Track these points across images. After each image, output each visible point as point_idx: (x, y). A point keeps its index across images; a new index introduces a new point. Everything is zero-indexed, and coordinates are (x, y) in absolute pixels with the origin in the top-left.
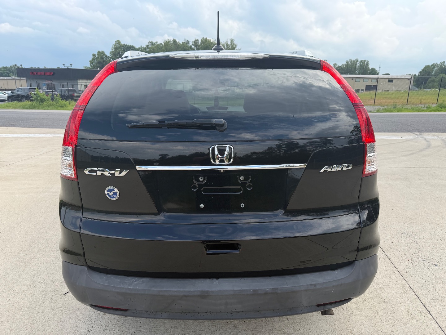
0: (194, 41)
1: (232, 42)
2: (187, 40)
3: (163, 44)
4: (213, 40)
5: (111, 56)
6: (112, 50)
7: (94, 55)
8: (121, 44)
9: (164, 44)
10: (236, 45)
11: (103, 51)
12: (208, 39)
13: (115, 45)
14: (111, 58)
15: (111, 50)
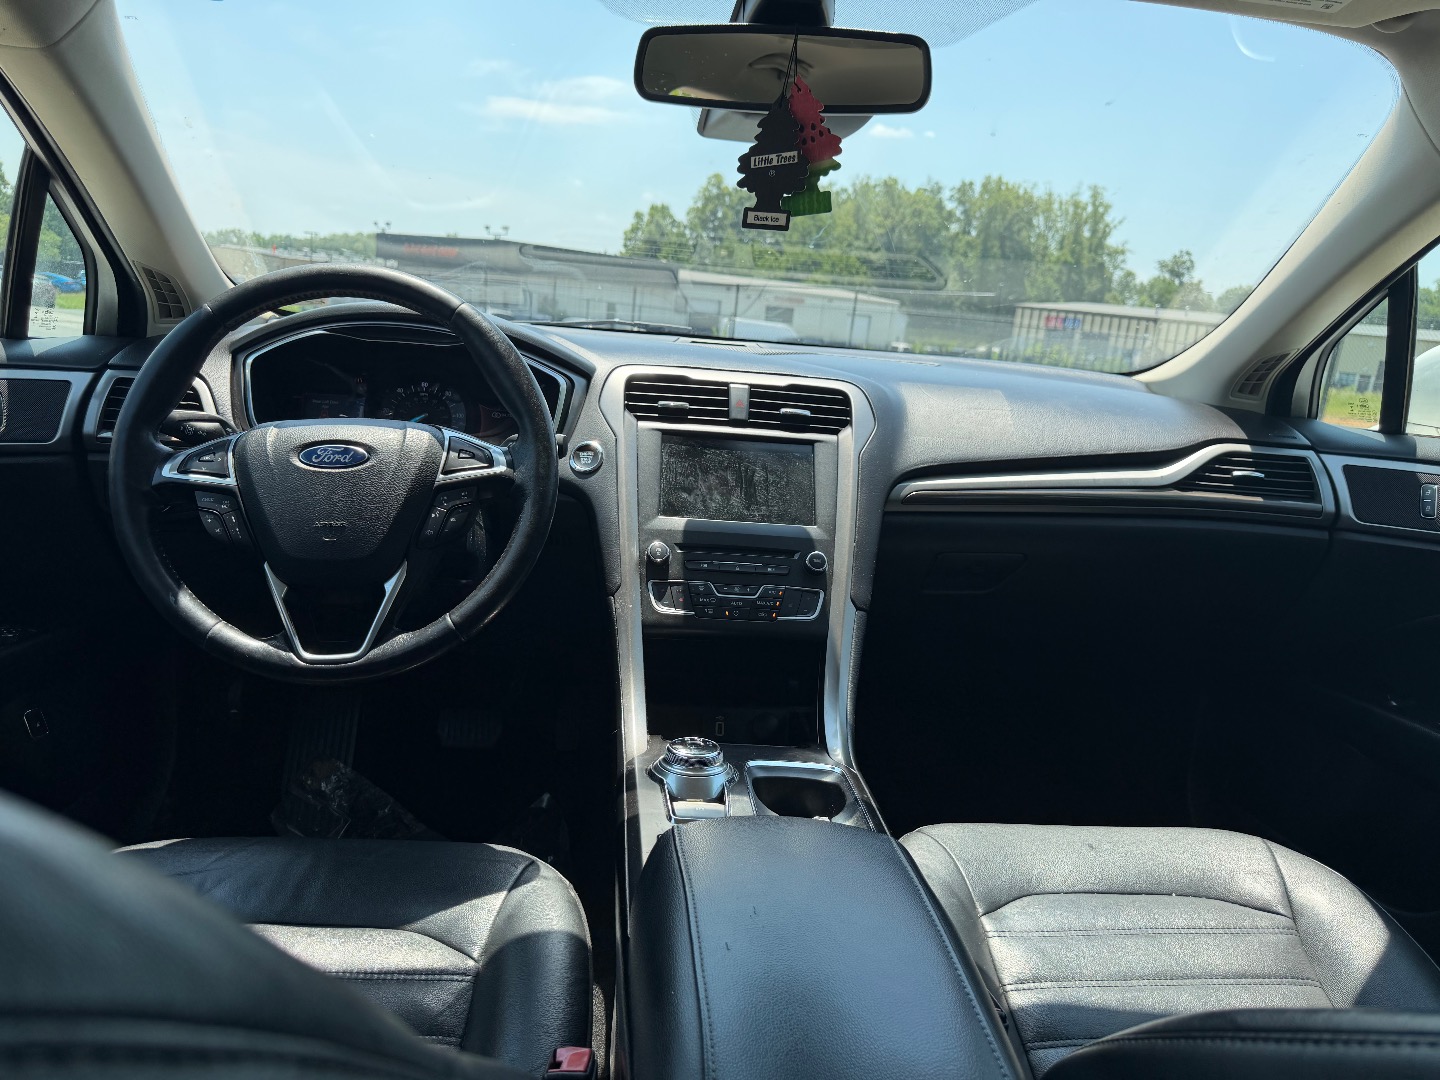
0: (958, 184)
1: (1095, 195)
2: (937, 183)
3: (851, 190)
4: (1025, 185)
5: (685, 222)
6: (696, 202)
7: (638, 216)
8: (723, 186)
9: (855, 191)
10: (1107, 207)
11: (665, 204)
12: (1004, 180)
13: (706, 189)
14: (685, 227)
15: (691, 204)
